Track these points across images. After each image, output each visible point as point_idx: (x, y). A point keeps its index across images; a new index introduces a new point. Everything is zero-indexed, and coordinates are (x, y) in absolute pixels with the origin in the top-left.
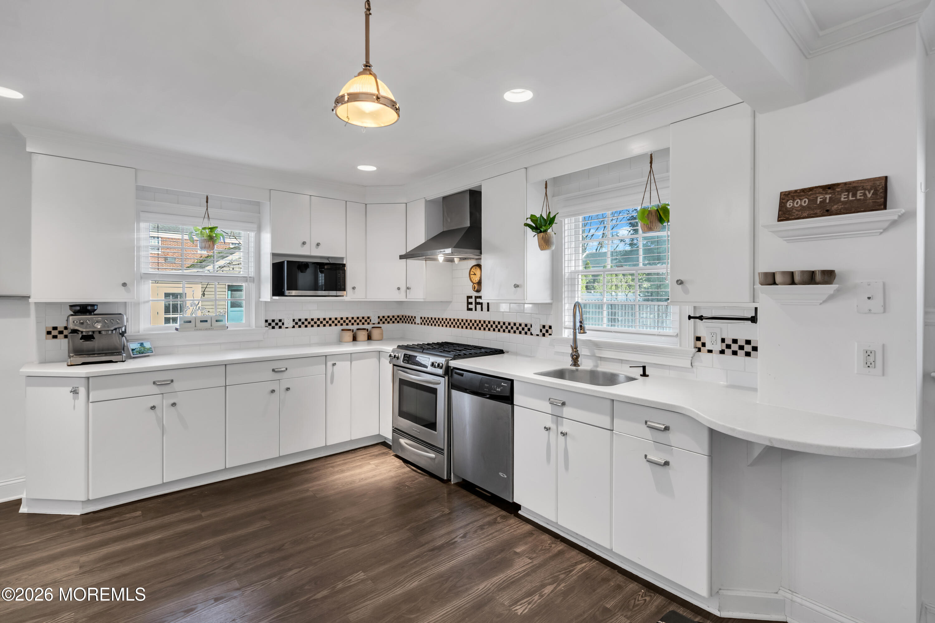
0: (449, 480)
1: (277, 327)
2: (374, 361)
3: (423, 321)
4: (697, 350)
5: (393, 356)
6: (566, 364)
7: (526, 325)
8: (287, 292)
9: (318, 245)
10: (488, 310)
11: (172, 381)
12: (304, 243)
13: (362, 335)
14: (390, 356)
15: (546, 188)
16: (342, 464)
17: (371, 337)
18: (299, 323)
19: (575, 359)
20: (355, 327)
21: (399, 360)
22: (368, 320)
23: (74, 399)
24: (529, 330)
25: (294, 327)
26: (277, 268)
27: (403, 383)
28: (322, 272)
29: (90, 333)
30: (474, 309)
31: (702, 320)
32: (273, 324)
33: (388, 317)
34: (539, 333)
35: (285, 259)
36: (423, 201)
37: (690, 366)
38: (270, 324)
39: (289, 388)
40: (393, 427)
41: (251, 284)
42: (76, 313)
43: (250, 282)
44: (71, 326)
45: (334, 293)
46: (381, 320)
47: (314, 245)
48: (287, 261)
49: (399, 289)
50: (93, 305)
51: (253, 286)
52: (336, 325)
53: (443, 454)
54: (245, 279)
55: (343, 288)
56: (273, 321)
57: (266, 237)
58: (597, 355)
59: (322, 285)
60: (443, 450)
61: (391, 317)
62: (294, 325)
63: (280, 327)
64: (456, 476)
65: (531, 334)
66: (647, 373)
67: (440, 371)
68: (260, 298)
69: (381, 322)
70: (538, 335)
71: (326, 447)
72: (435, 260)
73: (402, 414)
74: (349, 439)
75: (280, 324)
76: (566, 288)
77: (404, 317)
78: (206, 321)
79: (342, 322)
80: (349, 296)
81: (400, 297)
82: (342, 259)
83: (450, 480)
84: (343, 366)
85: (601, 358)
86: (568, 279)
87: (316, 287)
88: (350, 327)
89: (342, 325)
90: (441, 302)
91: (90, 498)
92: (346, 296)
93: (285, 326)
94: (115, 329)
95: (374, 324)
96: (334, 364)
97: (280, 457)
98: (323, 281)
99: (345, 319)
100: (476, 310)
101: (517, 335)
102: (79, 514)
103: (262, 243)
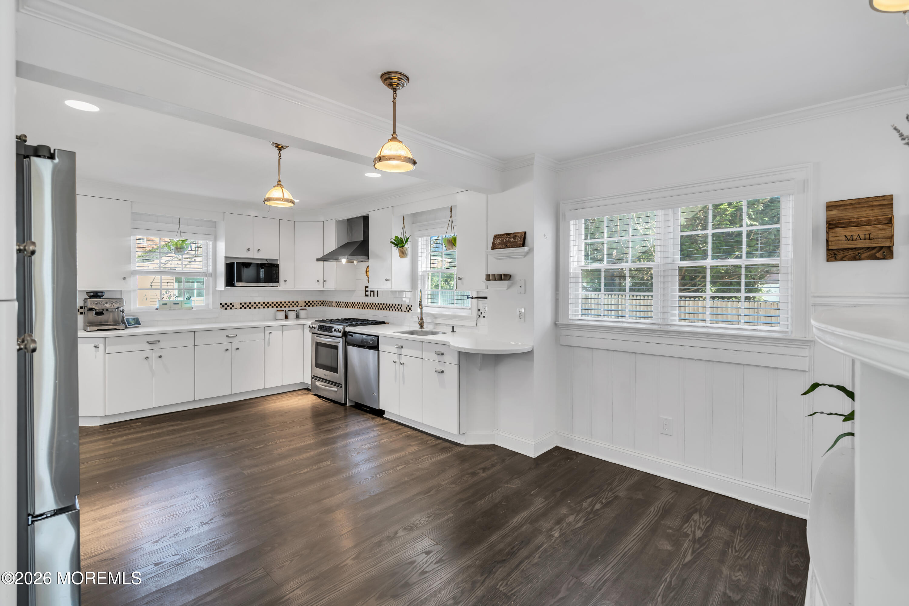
0: (345, 404)
1: (228, 308)
2: (300, 331)
3: (337, 304)
4: (478, 316)
5: (311, 327)
6: (417, 327)
7: (399, 305)
8: (236, 284)
9: (259, 250)
10: (378, 296)
11: (159, 341)
12: (249, 250)
13: (292, 315)
14: (310, 327)
15: (404, 220)
16: (275, 399)
17: (299, 316)
18: (245, 306)
19: (421, 324)
20: (287, 309)
21: (315, 329)
22: (297, 304)
23: (96, 351)
24: (400, 308)
25: (241, 308)
26: (229, 267)
27: (318, 344)
28: (262, 268)
29: (101, 311)
30: (369, 295)
31: (473, 299)
32: (226, 306)
33: (313, 302)
34: (405, 310)
35: (235, 261)
36: (334, 221)
37: (475, 325)
38: (223, 306)
39: (238, 348)
40: (312, 375)
41: (209, 278)
42: (91, 297)
43: (209, 276)
44: (89, 305)
45: (271, 284)
46: (307, 304)
47: (256, 251)
48: (237, 262)
49: (318, 281)
50: (102, 292)
51: (211, 280)
52: (273, 307)
53: (341, 387)
54: (205, 274)
55: (277, 281)
56: (226, 304)
57: (221, 246)
58: (434, 322)
59: (263, 278)
60: (341, 384)
61: (315, 302)
62: (241, 307)
63: (231, 308)
64: (350, 400)
65: (402, 311)
66: (455, 331)
67: (339, 334)
68: (216, 288)
69: (307, 306)
70: (405, 311)
71: (264, 389)
72: (340, 262)
73: (318, 365)
74: (281, 385)
75: (231, 306)
76: (419, 281)
77: (325, 302)
78: (178, 304)
79: (277, 305)
80: (282, 286)
81: (320, 287)
82: (277, 260)
83: (347, 404)
84: (276, 335)
85: (437, 324)
86: (421, 275)
87: (257, 280)
88: (283, 309)
89: (277, 307)
90: (349, 290)
91: (107, 415)
92: (280, 286)
93: (235, 307)
94: (118, 308)
95: (301, 307)
96: (270, 333)
97: (232, 394)
98: (264, 275)
99: (279, 303)
100: (370, 296)
101: (394, 312)
102: (99, 425)
103: (218, 249)
